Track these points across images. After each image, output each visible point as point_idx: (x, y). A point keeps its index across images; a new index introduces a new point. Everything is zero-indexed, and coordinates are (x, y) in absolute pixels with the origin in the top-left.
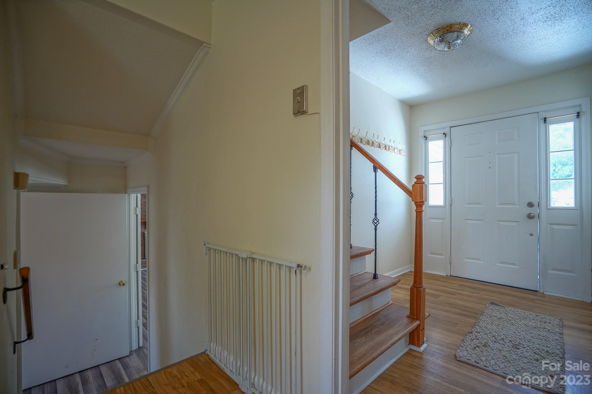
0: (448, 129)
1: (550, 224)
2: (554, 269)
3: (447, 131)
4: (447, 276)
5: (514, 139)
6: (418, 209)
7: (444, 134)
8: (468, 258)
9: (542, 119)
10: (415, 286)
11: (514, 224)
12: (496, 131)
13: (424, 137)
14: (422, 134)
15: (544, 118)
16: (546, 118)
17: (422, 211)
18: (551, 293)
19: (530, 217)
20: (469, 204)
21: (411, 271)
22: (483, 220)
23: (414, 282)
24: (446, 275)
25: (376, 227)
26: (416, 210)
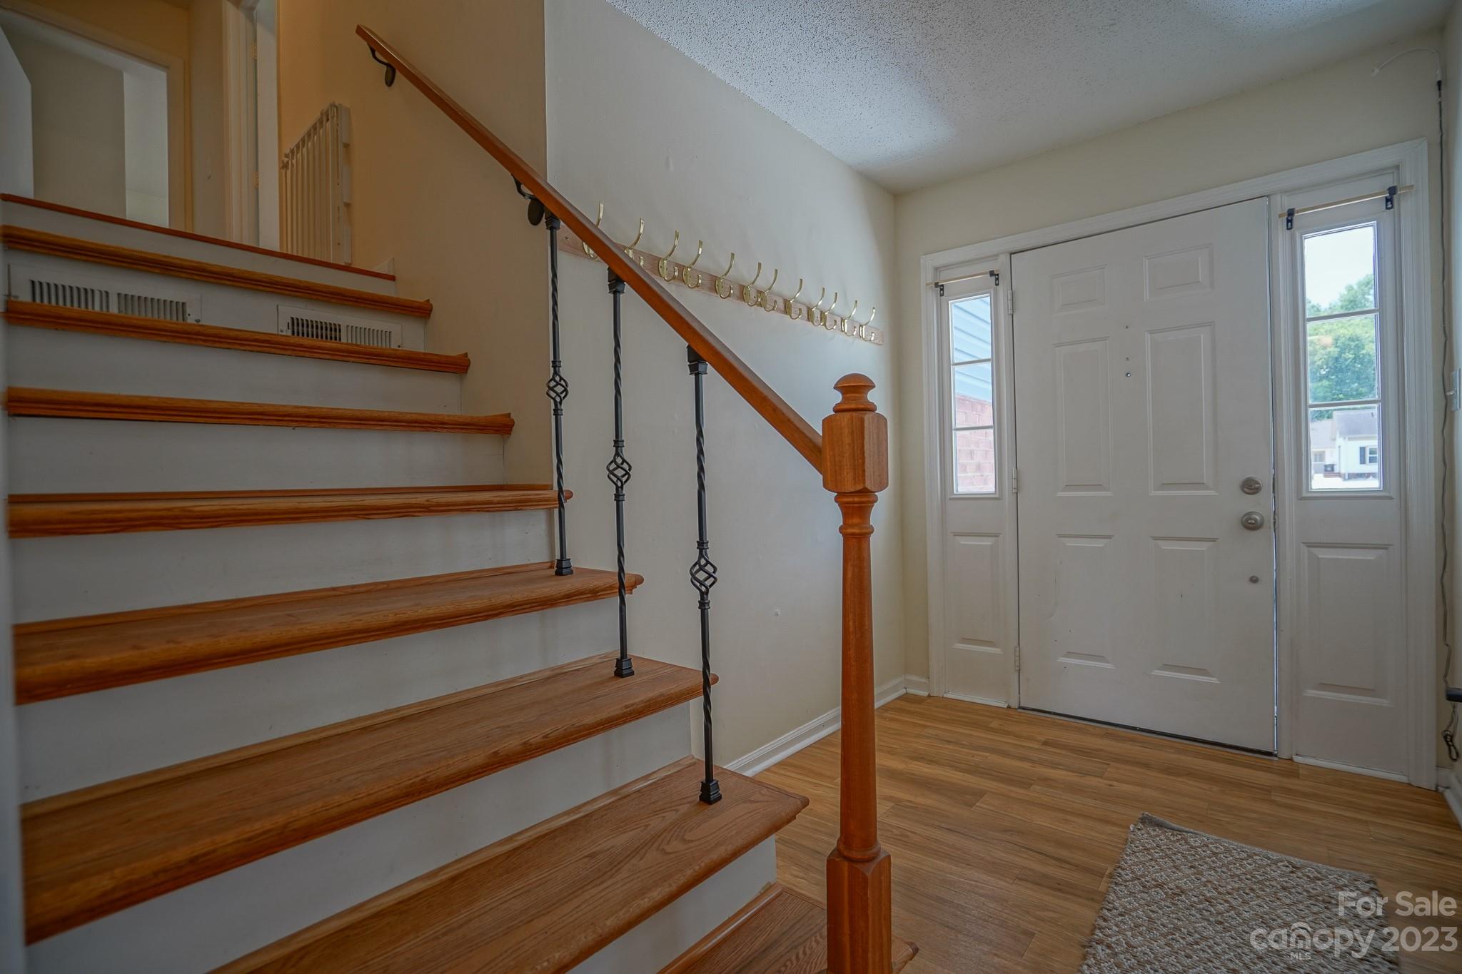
0: (1004, 259)
1: (1310, 545)
2: (1323, 686)
3: (1000, 265)
4: (1009, 707)
5: (1199, 282)
6: (850, 522)
7: (992, 274)
8: (1069, 654)
9: (1280, 216)
10: (846, 853)
11: (1203, 547)
12: (1144, 259)
13: (933, 286)
14: (927, 277)
15: (1289, 210)
16: (1293, 210)
17: (864, 531)
18: (1315, 758)
19: (1250, 524)
20: (1069, 487)
21: (907, 693)
22: (1109, 537)
23: (841, 835)
24: (1006, 706)
25: (704, 595)
26: (841, 529)
